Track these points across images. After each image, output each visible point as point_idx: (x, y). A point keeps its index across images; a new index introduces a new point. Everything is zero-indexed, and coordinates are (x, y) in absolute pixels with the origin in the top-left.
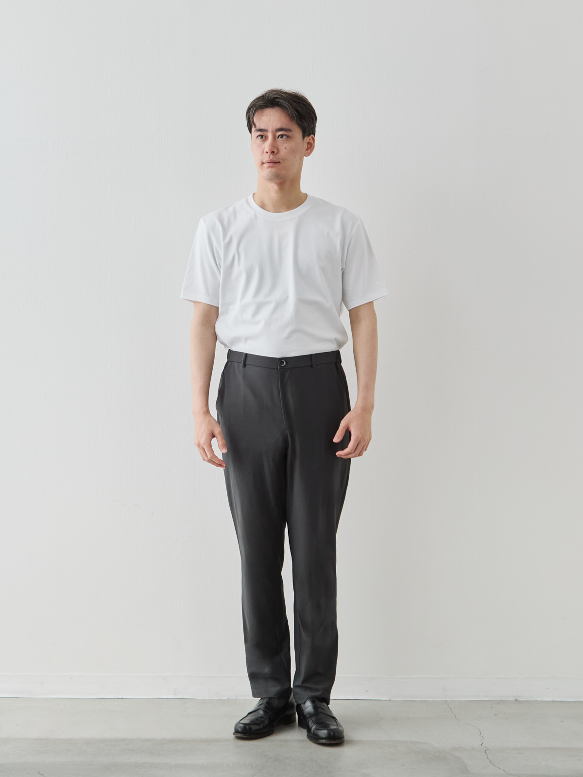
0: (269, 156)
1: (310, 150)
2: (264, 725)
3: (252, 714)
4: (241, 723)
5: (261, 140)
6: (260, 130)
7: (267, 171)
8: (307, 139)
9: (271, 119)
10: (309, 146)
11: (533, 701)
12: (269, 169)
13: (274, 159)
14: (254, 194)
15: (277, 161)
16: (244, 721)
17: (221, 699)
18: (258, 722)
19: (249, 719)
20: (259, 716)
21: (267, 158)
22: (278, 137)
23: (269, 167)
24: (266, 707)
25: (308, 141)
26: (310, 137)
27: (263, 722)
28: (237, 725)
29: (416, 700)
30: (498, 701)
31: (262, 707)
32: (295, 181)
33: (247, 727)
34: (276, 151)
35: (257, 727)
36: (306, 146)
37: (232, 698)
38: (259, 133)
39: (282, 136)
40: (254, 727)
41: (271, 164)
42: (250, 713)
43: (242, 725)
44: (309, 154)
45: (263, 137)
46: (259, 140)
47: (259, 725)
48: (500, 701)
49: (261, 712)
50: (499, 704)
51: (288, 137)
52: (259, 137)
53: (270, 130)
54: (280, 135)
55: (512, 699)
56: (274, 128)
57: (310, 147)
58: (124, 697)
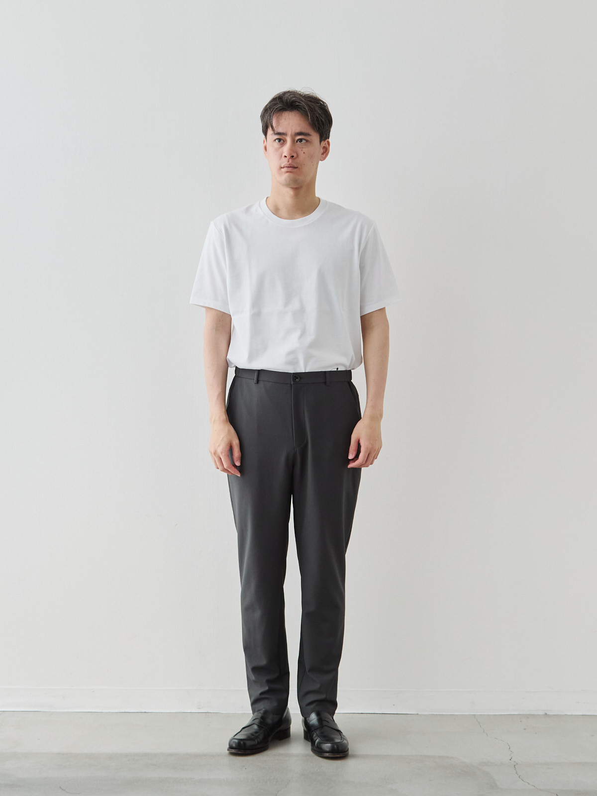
0: (287, 160)
1: (325, 154)
2: (259, 741)
3: (246, 729)
4: (236, 739)
5: (279, 144)
6: (279, 134)
7: (284, 177)
8: (323, 143)
9: (290, 123)
10: (324, 150)
11: (563, 715)
12: (287, 174)
13: (293, 164)
14: (267, 198)
15: (296, 166)
16: (238, 737)
18: (252, 737)
19: (245, 734)
20: (254, 731)
21: (285, 162)
22: (297, 141)
23: (287, 172)
24: (260, 722)
25: (324, 145)
26: (326, 142)
27: (257, 737)
28: (231, 740)
29: (444, 714)
30: (526, 715)
31: (257, 721)
32: (311, 185)
33: (242, 743)
34: (295, 155)
35: (253, 743)
36: (322, 151)
38: (277, 137)
39: (301, 140)
40: (249, 743)
41: (290, 169)
42: (244, 728)
43: (236, 741)
44: (324, 159)
45: (281, 140)
46: (276, 144)
47: (254, 740)
48: (530, 714)
49: (255, 727)
50: (528, 718)
51: (307, 141)
52: (277, 141)
53: (289, 133)
54: (299, 139)
55: (542, 713)
56: (293, 132)
57: (326, 151)
58: (147, 711)
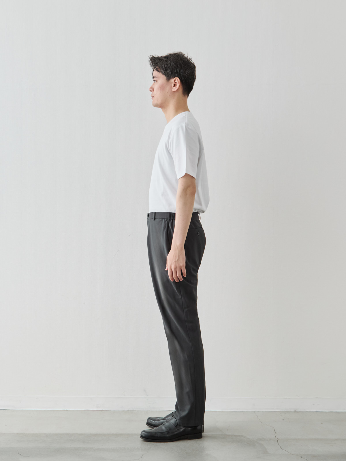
11: (305, 412)
15: (153, 96)
17: (124, 411)
29: (237, 411)
30: (284, 411)
34: (152, 90)
36: (172, 85)
37: (130, 410)
48: (286, 411)
50: (285, 413)
51: (156, 81)
55: (293, 411)
58: (68, 410)
